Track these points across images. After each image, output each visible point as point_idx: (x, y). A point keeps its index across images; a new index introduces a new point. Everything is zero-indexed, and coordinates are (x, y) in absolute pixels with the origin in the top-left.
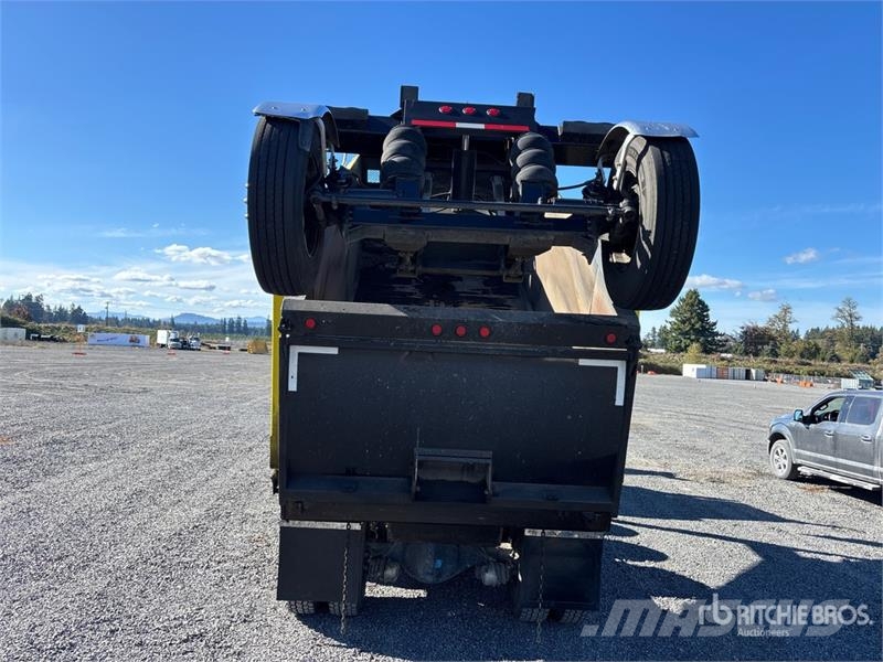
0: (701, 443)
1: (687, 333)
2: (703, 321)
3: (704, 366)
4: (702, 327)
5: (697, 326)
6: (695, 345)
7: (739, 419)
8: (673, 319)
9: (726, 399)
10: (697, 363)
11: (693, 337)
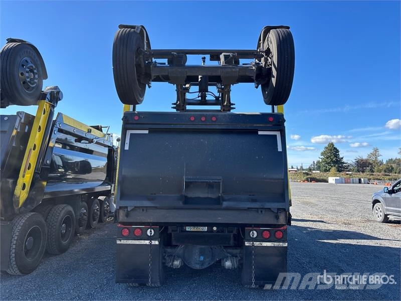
0: (338, 208)
1: (329, 163)
2: (336, 157)
3: (338, 178)
4: (336, 160)
5: (334, 159)
6: (333, 168)
7: (357, 199)
8: (323, 157)
9: (350, 191)
10: (335, 176)
11: (332, 165)
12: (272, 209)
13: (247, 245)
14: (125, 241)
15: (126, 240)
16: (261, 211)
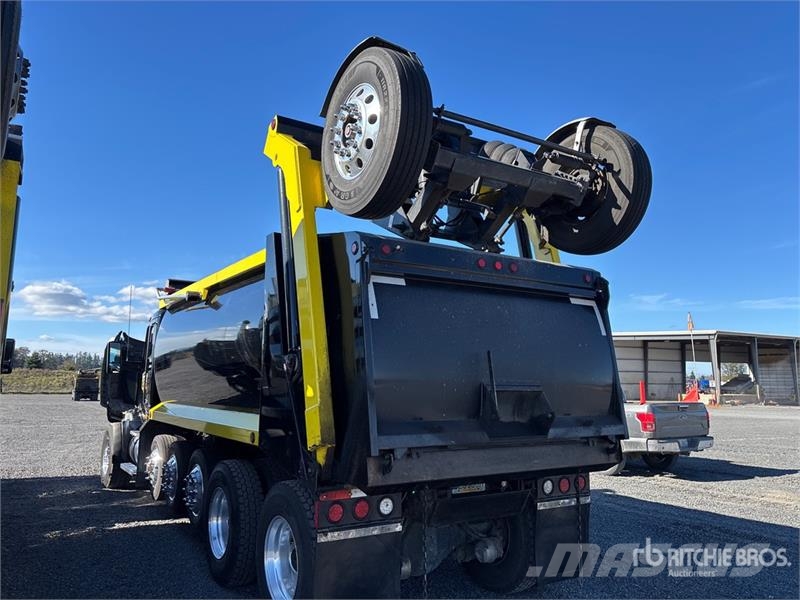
12: (610, 438)
13: (542, 508)
14: (336, 534)
15: (337, 531)
16: (593, 442)
